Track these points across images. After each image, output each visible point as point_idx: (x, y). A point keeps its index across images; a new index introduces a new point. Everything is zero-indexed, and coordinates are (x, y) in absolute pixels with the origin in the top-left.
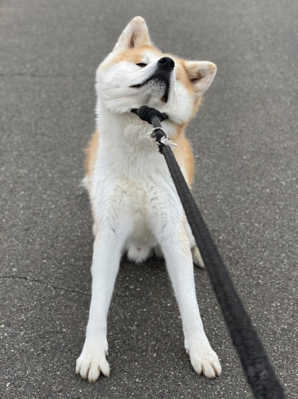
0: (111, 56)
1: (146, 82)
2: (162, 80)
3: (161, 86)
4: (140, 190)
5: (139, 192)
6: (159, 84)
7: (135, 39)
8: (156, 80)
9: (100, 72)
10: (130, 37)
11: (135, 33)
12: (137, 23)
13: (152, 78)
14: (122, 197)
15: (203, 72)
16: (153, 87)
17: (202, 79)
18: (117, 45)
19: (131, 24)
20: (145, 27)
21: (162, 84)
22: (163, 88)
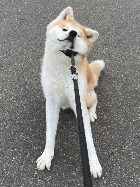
0: (54, 21)
1: (64, 40)
2: (71, 41)
3: (70, 43)
4: (62, 82)
5: (62, 83)
6: (69, 42)
7: (67, 16)
8: (68, 40)
9: (48, 27)
10: (65, 15)
11: (67, 13)
12: (68, 9)
13: (66, 39)
14: (53, 85)
15: (93, 35)
16: (66, 43)
17: (92, 38)
18: (58, 17)
19: (66, 9)
20: (72, 12)
21: (71, 42)
22: (71, 44)
